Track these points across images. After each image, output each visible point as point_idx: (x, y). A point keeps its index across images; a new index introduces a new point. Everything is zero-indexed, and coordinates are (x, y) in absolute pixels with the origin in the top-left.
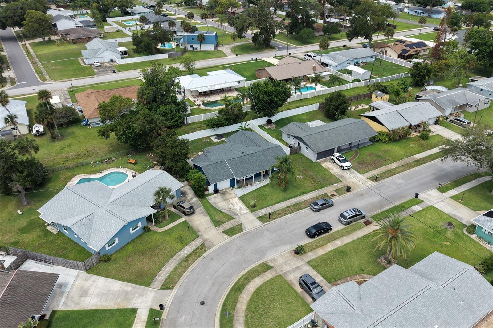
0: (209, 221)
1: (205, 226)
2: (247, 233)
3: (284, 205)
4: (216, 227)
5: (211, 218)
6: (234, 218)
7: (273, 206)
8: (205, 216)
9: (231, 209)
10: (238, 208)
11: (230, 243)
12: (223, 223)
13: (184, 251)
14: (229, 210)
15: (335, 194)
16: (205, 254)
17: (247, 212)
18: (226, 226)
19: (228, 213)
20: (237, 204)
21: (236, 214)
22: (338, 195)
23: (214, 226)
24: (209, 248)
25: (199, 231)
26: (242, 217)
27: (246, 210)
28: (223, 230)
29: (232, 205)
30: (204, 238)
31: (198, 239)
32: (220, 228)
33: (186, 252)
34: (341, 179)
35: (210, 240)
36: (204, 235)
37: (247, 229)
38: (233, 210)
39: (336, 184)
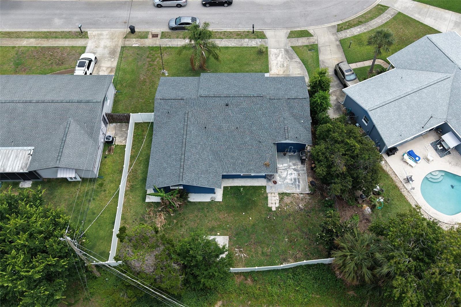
0: (321, 53)
1: (329, 49)
2: (287, 28)
3: (223, 43)
4: (317, 45)
5: (318, 56)
6: (291, 47)
7: (237, 46)
8: (323, 62)
9: (288, 59)
10: (280, 59)
11: (311, 24)
12: (307, 46)
13: (361, 31)
14: (291, 58)
15: (150, 36)
16: (340, 22)
17: (272, 50)
18: (305, 41)
19: (295, 55)
20: (277, 64)
21: (287, 51)
22: (150, 33)
23: (319, 46)
24: (334, 26)
25: (338, 45)
26: (282, 45)
27: (272, 52)
28: (311, 37)
29: (283, 65)
30: (335, 36)
31: (342, 38)
32: (313, 41)
33: (359, 30)
34: (119, 50)
35: (329, 33)
36: (334, 39)
37: (285, 32)
38: (287, 57)
39: (134, 45)
